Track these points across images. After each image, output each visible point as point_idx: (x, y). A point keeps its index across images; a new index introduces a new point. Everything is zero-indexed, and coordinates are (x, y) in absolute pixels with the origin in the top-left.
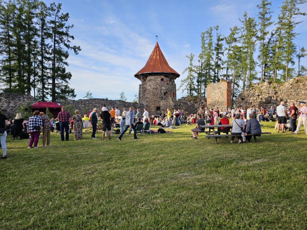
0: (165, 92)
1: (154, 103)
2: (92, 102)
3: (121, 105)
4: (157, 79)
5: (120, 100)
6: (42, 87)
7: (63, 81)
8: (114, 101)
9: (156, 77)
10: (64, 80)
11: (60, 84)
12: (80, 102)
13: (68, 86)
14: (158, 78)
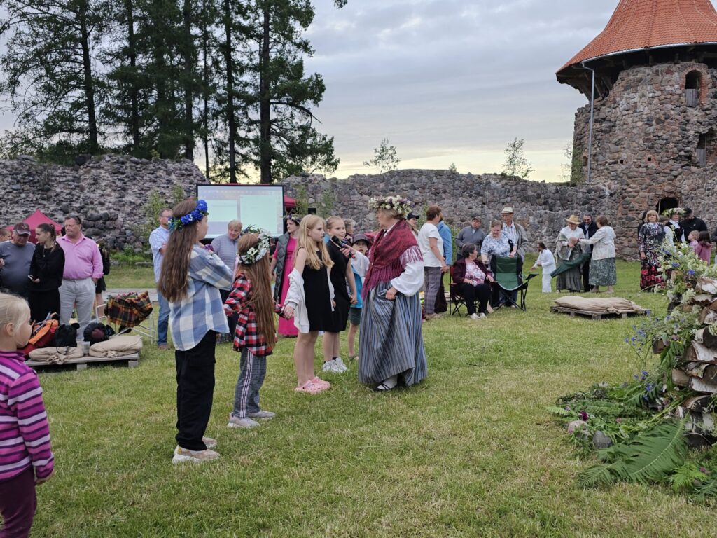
0: (704, 130)
1: (648, 181)
2: (397, 183)
3: (508, 193)
4: (667, 77)
5: (503, 175)
6: (228, 136)
7: (297, 113)
8: (479, 177)
9: (663, 67)
10: (298, 107)
11: (286, 122)
12: (358, 186)
13: (312, 127)
14: (670, 72)
